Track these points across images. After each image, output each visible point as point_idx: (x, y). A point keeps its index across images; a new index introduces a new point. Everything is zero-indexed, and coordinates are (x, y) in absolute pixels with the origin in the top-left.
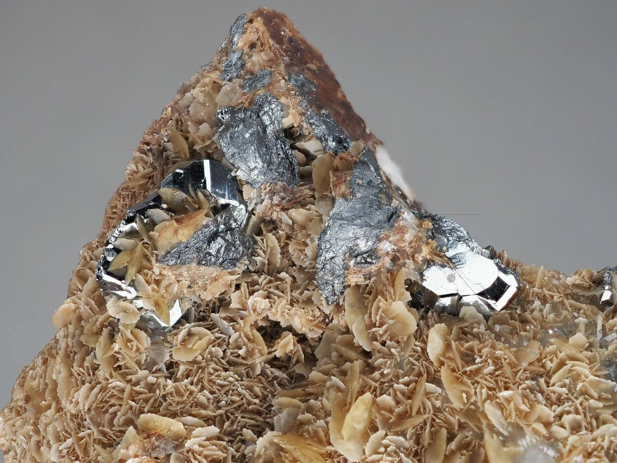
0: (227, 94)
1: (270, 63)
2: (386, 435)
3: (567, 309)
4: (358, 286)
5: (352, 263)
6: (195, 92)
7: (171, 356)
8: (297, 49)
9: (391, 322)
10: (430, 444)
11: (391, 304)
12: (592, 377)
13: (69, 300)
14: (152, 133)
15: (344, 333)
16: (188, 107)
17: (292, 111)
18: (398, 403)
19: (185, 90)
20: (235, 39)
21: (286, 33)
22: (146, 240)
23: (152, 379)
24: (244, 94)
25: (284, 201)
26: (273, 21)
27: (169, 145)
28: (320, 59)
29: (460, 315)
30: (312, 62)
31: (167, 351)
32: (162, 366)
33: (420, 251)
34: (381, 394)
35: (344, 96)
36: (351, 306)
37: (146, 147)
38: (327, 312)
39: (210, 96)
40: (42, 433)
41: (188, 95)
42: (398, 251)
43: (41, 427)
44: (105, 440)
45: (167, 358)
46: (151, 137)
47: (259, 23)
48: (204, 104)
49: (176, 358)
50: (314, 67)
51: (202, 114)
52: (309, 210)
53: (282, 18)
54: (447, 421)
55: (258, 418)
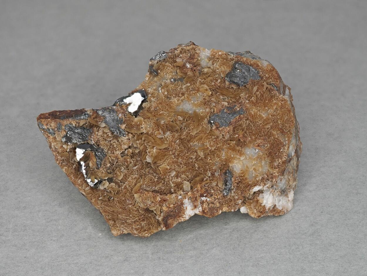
0: (58, 137)
1: (56, 122)
2: (165, 136)
3: (154, 84)
4: (125, 127)
5: (120, 125)
6: (53, 144)
7: (119, 180)
8: (53, 115)
9: (138, 123)
10: (172, 127)
11: (134, 121)
12: (173, 85)
13: (93, 199)
14: (57, 161)
15: (134, 136)
16: (56, 148)
17: (72, 122)
18: (158, 131)
19: (50, 147)
20: (44, 128)
21: (47, 115)
22: (92, 170)
23: (123, 187)
24: (61, 132)
25: (94, 135)
26: (42, 117)
27: (63, 158)
28: (56, 112)
29: (144, 107)
30: (57, 113)
31: (117, 181)
32: (120, 184)
33: (124, 109)
34: (155, 134)
35: (69, 110)
36: (130, 130)
37: (60, 164)
38: (127, 138)
39: (56, 141)
40: (124, 219)
41: (52, 147)
42: (122, 113)
43: (122, 219)
44: (133, 204)
45: (119, 181)
46: (58, 162)
47: (43, 120)
48: (57, 144)
49: (120, 179)
50: (58, 114)
51: (60, 145)
52: (100, 130)
53: (42, 114)
54: (168, 121)
55: (144, 166)
